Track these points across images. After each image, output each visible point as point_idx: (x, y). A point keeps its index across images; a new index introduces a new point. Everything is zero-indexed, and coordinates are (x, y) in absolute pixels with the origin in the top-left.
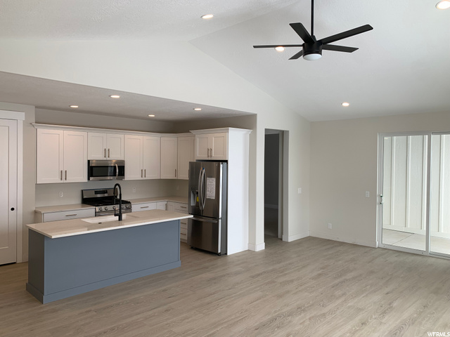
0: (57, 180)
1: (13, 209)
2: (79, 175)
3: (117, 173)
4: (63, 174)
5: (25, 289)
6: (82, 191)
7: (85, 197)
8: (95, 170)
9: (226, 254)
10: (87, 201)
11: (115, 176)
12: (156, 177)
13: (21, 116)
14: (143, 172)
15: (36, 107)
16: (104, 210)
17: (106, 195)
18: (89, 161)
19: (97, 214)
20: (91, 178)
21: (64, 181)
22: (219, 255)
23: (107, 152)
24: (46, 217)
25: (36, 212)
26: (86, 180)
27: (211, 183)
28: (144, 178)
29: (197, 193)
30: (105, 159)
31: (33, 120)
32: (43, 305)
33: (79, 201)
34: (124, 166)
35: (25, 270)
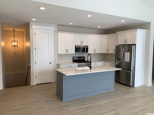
0: (65, 53)
1: (50, 63)
2: (72, 51)
3: (86, 51)
4: (67, 51)
5: (55, 94)
6: (73, 57)
7: (74, 59)
8: (77, 49)
9: (134, 86)
10: (74, 61)
11: (85, 51)
12: (99, 52)
13: (52, 28)
14: (95, 50)
15: (58, 25)
16: (81, 65)
17: (81, 59)
18: (75, 46)
19: (79, 66)
20: (76, 52)
21: (67, 53)
22: (131, 86)
23: (82, 42)
24: (62, 66)
25: (58, 64)
26: (75, 53)
27: (127, 55)
28: (95, 53)
29: (120, 59)
30: (81, 45)
31: (56, 30)
32: (63, 103)
33: (72, 61)
34: (88, 48)
35: (55, 85)
